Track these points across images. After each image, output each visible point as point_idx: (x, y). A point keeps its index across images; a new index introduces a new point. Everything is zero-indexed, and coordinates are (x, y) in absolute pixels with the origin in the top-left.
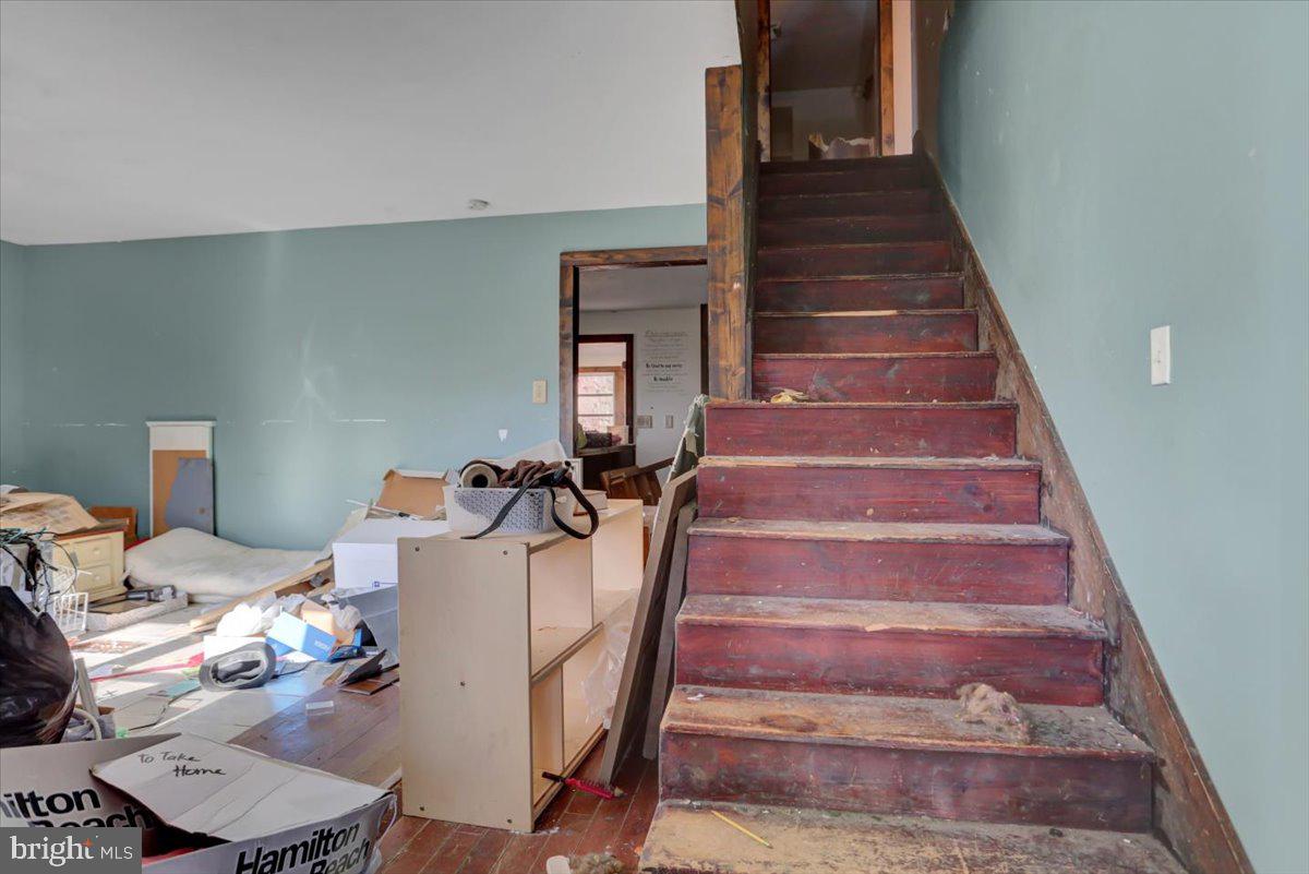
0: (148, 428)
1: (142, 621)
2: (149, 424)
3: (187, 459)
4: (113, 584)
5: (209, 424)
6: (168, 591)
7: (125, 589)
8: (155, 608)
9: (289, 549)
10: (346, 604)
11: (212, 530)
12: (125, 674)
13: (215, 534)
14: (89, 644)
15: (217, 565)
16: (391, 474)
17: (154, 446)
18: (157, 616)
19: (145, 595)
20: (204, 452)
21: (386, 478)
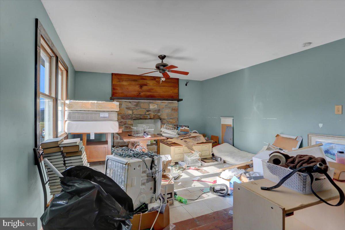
0: (221, 119)
1: (212, 165)
2: (221, 118)
3: (228, 126)
4: (209, 154)
5: (232, 118)
6: (219, 159)
7: (212, 156)
8: (216, 163)
9: (249, 152)
10: (252, 179)
11: (232, 145)
12: (200, 181)
13: (233, 145)
14: (200, 169)
15: (231, 154)
16: (278, 135)
17: (222, 123)
18: (216, 164)
19: (215, 159)
20: (231, 125)
21: (276, 137)
